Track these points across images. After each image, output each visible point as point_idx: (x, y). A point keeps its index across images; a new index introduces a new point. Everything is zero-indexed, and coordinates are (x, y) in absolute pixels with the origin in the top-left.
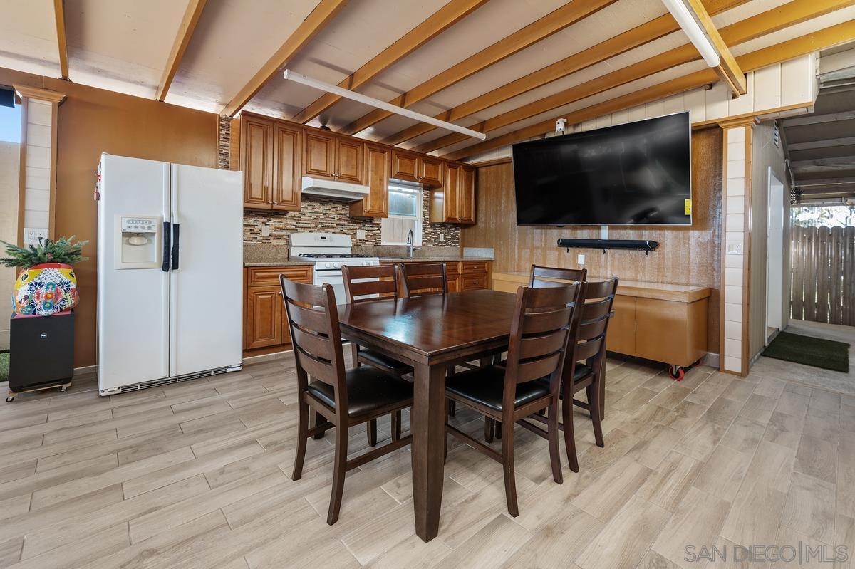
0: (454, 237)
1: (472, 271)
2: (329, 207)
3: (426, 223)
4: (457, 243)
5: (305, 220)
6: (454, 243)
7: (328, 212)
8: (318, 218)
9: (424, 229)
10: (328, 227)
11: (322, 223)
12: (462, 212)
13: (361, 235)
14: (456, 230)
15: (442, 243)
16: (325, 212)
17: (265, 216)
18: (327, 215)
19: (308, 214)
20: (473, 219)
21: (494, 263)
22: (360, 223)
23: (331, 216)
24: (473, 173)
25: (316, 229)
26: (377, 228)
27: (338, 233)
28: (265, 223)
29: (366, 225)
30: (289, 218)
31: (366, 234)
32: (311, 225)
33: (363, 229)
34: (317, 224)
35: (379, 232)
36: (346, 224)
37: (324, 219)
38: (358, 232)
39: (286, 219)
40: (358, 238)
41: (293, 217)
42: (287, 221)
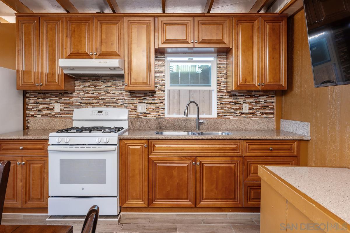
0: (265, 107)
1: (268, 153)
2: (109, 84)
3: (223, 92)
4: (271, 114)
5: (88, 97)
6: (266, 113)
7: (108, 88)
8: (99, 95)
9: (220, 99)
10: (109, 102)
11: (103, 99)
12: (262, 75)
13: (142, 108)
14: (269, 98)
15: (246, 114)
16: (106, 89)
17: (56, 96)
18: (107, 92)
19: (92, 92)
20: (283, 82)
21: (310, 144)
22: (141, 97)
23: (112, 92)
24: (283, 25)
25: (98, 105)
26: (160, 101)
27: (118, 107)
28: (57, 102)
29: (148, 98)
30: (76, 96)
31: (148, 107)
32: (94, 101)
33: (144, 103)
34: (99, 100)
35: (162, 105)
36: (126, 98)
37: (105, 95)
38: (139, 105)
39: (73, 97)
40: (139, 111)
41: (78, 95)
42: (74, 99)
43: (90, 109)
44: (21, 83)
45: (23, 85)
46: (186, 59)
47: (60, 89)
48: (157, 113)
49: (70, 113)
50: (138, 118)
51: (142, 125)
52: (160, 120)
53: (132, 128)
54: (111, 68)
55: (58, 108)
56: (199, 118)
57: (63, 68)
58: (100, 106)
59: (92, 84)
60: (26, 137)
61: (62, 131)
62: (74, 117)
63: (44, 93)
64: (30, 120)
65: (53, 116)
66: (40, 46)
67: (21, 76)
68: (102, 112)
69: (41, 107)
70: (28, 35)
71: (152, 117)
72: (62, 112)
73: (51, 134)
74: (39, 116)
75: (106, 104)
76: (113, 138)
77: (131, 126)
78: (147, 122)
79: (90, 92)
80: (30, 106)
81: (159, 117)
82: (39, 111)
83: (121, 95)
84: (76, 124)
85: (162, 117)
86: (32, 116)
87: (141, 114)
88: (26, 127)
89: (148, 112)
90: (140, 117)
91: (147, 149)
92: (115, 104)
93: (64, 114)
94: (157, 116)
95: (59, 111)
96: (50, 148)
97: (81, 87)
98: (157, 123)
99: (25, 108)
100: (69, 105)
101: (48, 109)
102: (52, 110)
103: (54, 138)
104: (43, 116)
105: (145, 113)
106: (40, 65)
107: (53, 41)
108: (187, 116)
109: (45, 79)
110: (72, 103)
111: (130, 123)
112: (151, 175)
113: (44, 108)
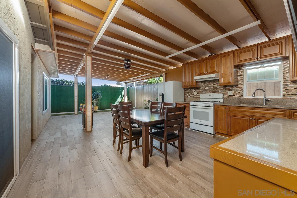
2: (215, 84)
3: (288, 82)
5: (206, 89)
8: (211, 88)
9: (285, 87)
10: (215, 91)
11: (212, 90)
13: (230, 93)
17: (195, 90)
18: (214, 87)
22: (230, 88)
26: (240, 90)
27: (219, 93)
28: (195, 92)
29: (233, 88)
30: (201, 89)
31: (233, 93)
32: (208, 91)
33: (232, 91)
34: (210, 90)
35: (242, 91)
36: (223, 89)
37: (213, 88)
38: (228, 92)
39: (200, 89)
40: (229, 95)
41: (202, 89)
42: (201, 90)
43: (207, 94)
44: (183, 86)
45: (184, 86)
46: (259, 66)
47: (195, 87)
48: (239, 96)
49: (199, 96)
50: (228, 98)
51: (230, 101)
52: (240, 99)
53: (225, 102)
54: (212, 78)
55: (195, 94)
56: (265, 98)
57: (196, 80)
58: (211, 93)
59: (207, 84)
60: (185, 103)
61: (197, 101)
62: (200, 97)
63: (191, 88)
64: (187, 98)
65: (194, 97)
66: (189, 73)
67: (183, 83)
68: (211, 95)
69: (190, 93)
70: (185, 70)
71: (236, 97)
72: (197, 95)
73: (191, 102)
74: (189, 97)
75: (213, 92)
76: (212, 104)
77: (224, 101)
78: (233, 100)
79: (207, 87)
80: (187, 93)
81: (240, 97)
82: (189, 95)
83: (220, 88)
84: (201, 100)
85: (241, 97)
86: (187, 97)
87: (230, 96)
88: (185, 101)
89: (234, 95)
90: (229, 97)
91: (226, 109)
92: (217, 92)
93: (197, 96)
94: (239, 97)
95: (195, 95)
96: (190, 106)
97: (203, 86)
98: (239, 100)
99: (185, 94)
100: (199, 93)
101: (192, 94)
102: (193, 94)
103: (192, 103)
104: (190, 97)
105: (232, 96)
106: (189, 79)
107: (192, 71)
108: (254, 96)
109: (190, 84)
110: (200, 92)
111: (224, 100)
112: (228, 121)
113: (191, 94)
